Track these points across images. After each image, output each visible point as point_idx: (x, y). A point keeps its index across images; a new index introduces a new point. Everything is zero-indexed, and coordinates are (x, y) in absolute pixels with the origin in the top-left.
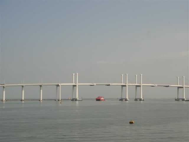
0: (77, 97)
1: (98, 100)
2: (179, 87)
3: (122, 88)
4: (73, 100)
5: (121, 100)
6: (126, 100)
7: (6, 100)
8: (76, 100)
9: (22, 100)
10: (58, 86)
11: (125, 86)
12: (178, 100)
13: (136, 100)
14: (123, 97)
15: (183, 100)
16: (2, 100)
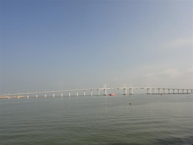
0: (106, 94)
1: (110, 95)
2: (148, 89)
3: (124, 90)
4: (104, 95)
5: (124, 94)
6: (126, 94)
7: (78, 96)
8: (106, 95)
9: (84, 96)
10: (98, 90)
11: (125, 89)
12: (147, 94)
13: (130, 94)
14: (125, 93)
15: (150, 94)
16: (77, 96)
